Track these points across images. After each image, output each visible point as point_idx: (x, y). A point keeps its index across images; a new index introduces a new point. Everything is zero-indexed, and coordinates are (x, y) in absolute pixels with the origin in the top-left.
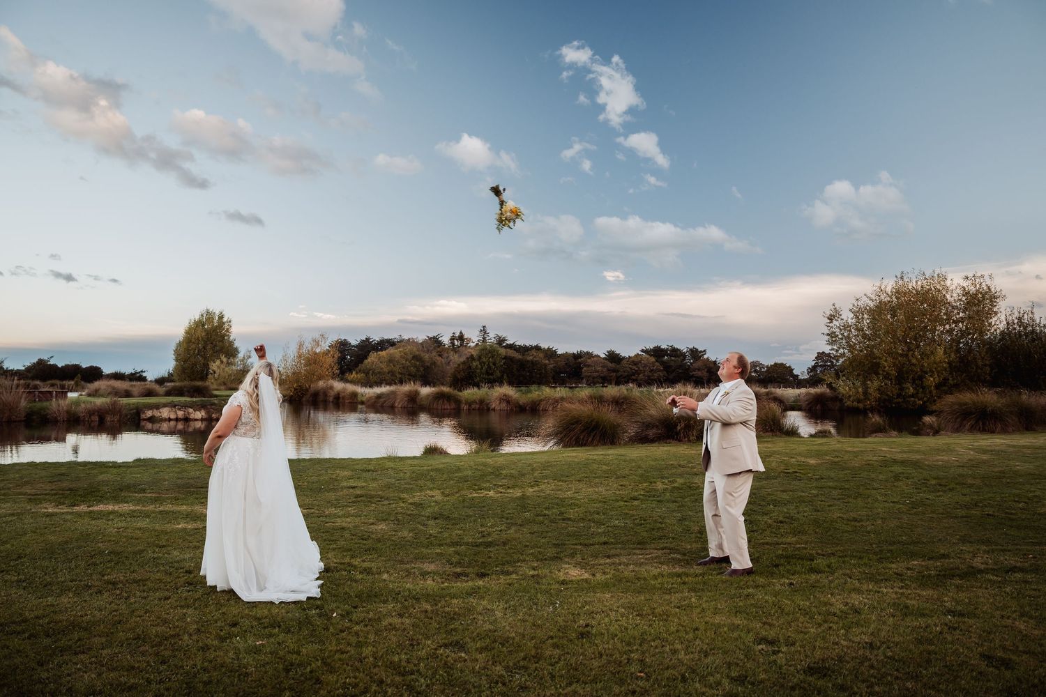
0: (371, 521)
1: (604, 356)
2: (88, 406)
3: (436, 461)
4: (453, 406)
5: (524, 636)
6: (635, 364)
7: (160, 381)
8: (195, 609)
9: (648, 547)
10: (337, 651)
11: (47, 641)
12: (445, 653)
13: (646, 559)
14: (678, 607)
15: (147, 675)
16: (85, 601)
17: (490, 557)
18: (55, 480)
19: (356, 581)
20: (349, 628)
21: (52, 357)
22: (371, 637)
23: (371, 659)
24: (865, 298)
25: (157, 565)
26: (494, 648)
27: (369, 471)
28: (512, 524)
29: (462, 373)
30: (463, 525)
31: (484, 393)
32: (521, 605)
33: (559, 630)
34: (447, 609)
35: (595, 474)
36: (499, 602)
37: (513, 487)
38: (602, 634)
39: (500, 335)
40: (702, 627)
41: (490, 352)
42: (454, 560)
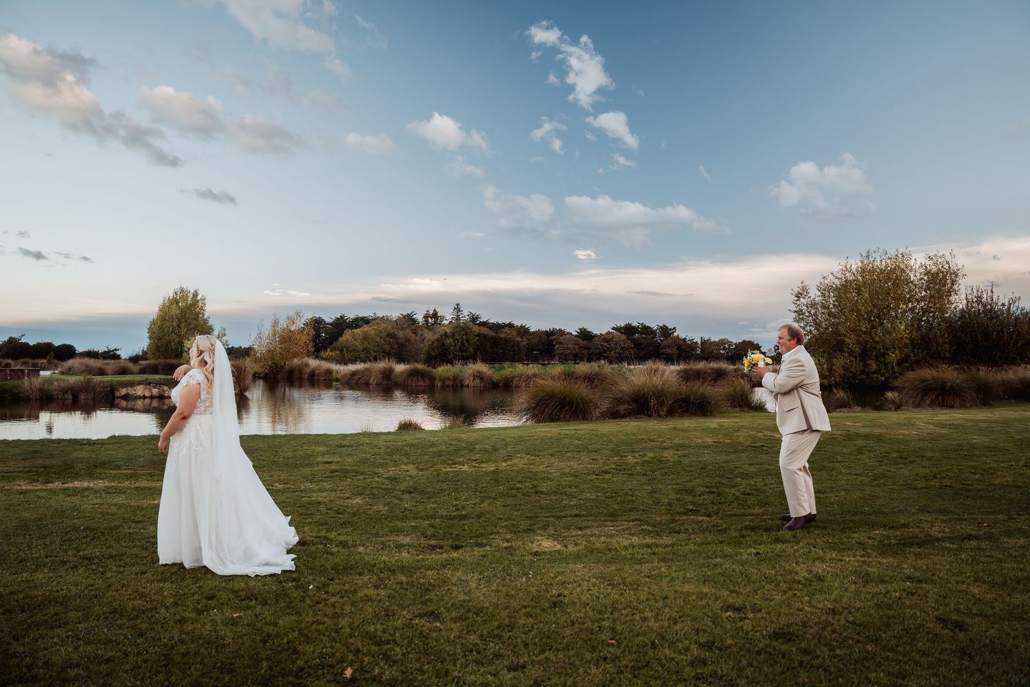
0: (347, 495)
1: (576, 333)
2: (62, 384)
3: (410, 437)
4: (427, 382)
5: (498, 606)
6: (607, 342)
7: (135, 359)
8: (172, 582)
9: (619, 518)
10: (314, 622)
11: (22, 616)
12: (421, 622)
13: (617, 531)
14: (649, 577)
15: (125, 648)
16: (61, 576)
17: (464, 530)
18: (29, 457)
19: (332, 554)
20: (326, 600)
21: (23, 336)
22: (348, 608)
23: (348, 630)
24: (831, 277)
25: (133, 541)
26: (468, 618)
27: (344, 446)
28: (486, 498)
29: (436, 350)
30: (437, 499)
31: (458, 370)
32: (494, 576)
33: (532, 600)
34: (422, 580)
35: (567, 448)
36: (473, 573)
37: (487, 462)
38: (574, 603)
39: (473, 312)
40: (671, 596)
41: (463, 329)
42: (429, 533)
